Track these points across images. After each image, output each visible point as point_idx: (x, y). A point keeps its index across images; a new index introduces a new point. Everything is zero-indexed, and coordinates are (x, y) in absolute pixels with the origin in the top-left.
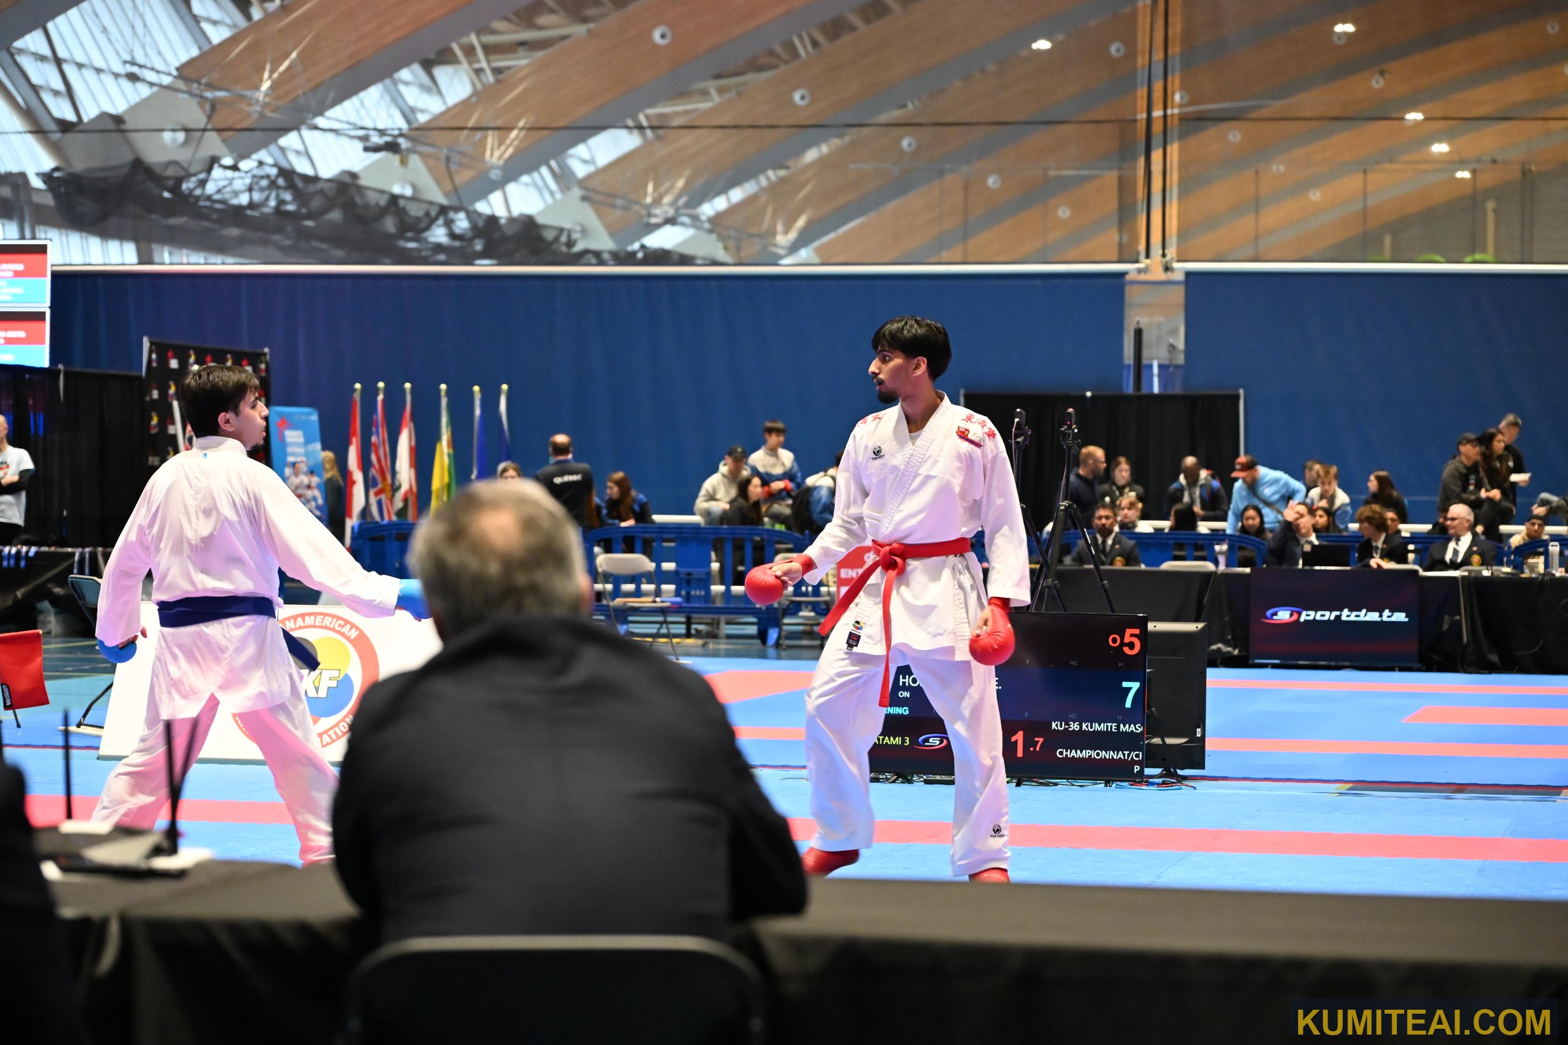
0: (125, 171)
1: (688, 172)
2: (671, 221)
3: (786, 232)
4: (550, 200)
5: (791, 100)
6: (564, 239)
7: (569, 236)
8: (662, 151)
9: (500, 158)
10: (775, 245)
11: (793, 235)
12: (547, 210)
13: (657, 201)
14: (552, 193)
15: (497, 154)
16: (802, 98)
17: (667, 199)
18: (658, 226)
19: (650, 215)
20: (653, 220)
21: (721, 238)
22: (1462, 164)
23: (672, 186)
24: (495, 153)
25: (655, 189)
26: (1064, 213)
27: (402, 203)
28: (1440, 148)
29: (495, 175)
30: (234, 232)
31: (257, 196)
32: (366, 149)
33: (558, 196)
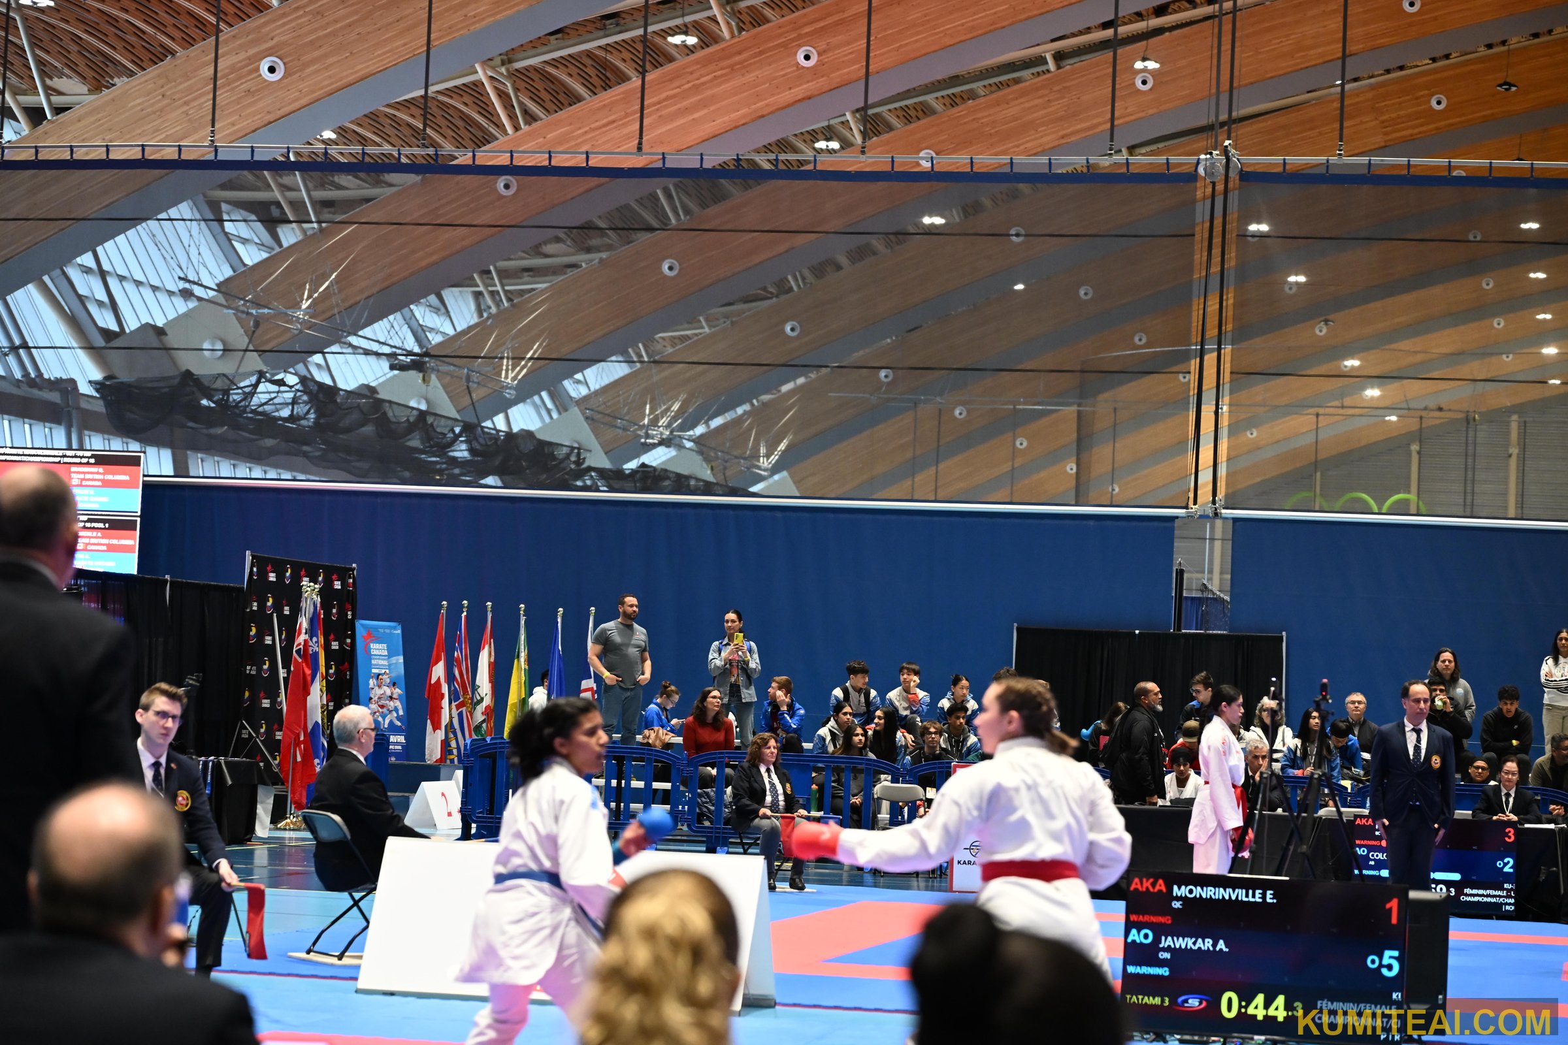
0: (176, 381)
1: (683, 397)
2: (663, 443)
3: (768, 456)
4: (547, 420)
5: (783, 331)
6: (573, 459)
7: (579, 454)
8: (658, 375)
9: (514, 379)
10: (759, 468)
11: (774, 458)
12: (545, 427)
13: (654, 423)
14: (549, 411)
15: (511, 375)
16: (792, 329)
17: (663, 422)
18: (654, 446)
19: (648, 436)
20: (651, 441)
21: (707, 460)
22: (1391, 409)
23: (668, 409)
24: (510, 375)
25: (652, 411)
26: (1022, 443)
27: (430, 420)
28: (1373, 393)
29: (509, 394)
30: (269, 442)
31: (300, 409)
32: (392, 367)
33: (555, 415)
